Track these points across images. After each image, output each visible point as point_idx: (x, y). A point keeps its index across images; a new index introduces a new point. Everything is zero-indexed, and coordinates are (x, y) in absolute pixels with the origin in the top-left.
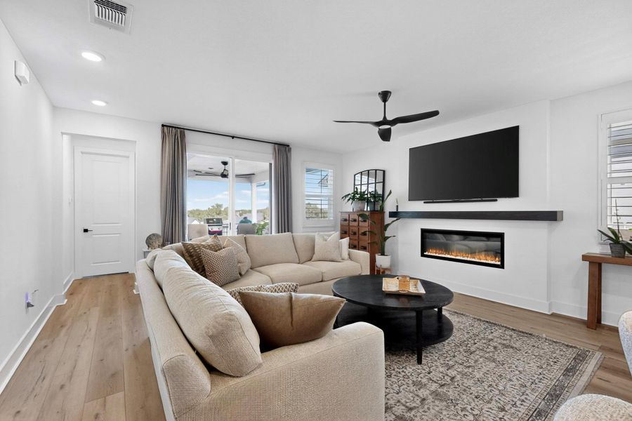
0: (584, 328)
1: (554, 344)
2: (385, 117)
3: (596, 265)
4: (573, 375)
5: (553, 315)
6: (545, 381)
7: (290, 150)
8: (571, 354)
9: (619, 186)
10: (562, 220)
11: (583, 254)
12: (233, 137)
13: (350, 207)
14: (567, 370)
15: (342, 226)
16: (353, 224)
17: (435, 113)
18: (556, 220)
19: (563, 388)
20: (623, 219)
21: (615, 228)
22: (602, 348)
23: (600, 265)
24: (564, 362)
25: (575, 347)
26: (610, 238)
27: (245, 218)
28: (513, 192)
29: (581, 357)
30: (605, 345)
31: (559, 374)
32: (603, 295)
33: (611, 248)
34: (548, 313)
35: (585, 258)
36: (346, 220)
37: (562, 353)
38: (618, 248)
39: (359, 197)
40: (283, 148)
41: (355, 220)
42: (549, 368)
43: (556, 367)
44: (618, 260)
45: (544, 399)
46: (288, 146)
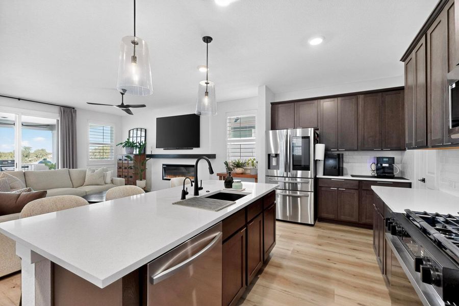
2: (123, 103)
7: (75, 111)
12: (19, 99)
13: (124, 151)
15: (118, 163)
16: (124, 162)
17: (144, 106)
23: (221, 177)
27: (44, 159)
28: (197, 145)
35: (218, 174)
36: (120, 160)
38: (228, 170)
39: (130, 145)
40: (69, 110)
41: (126, 160)
46: (74, 108)
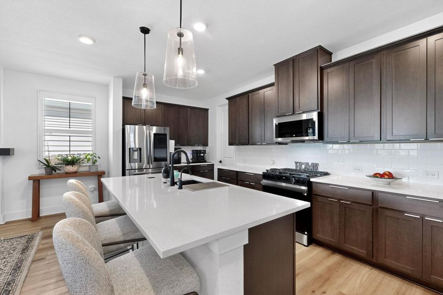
0: (30, 223)
1: (11, 240)
3: (36, 182)
4: (27, 251)
5: (7, 223)
6: (9, 264)
8: (24, 241)
9: (49, 134)
10: (14, 154)
11: (29, 176)
14: (24, 250)
18: (9, 155)
19: (22, 260)
20: (51, 154)
21: (47, 158)
22: (42, 229)
23: (39, 180)
24: (20, 247)
25: (26, 235)
26: (45, 164)
29: (31, 239)
30: (43, 226)
31: (19, 255)
32: (40, 199)
33: (45, 170)
34: (3, 223)
35: (30, 178)
37: (18, 243)
38: (49, 170)
42: (10, 256)
43: (15, 252)
44: (49, 176)
45: (11, 274)
